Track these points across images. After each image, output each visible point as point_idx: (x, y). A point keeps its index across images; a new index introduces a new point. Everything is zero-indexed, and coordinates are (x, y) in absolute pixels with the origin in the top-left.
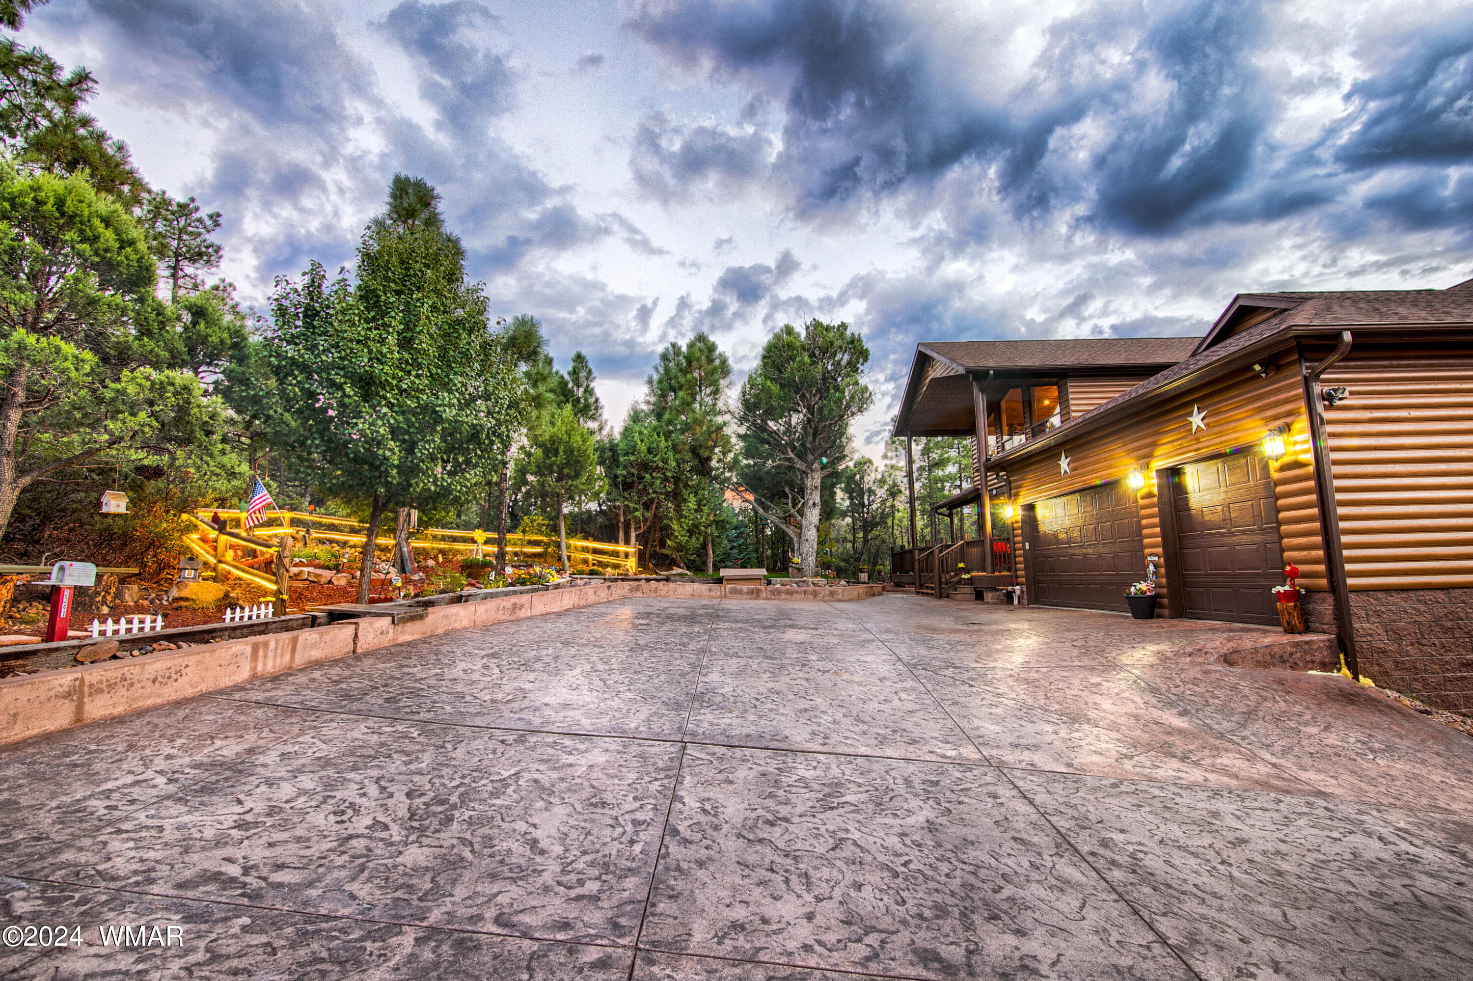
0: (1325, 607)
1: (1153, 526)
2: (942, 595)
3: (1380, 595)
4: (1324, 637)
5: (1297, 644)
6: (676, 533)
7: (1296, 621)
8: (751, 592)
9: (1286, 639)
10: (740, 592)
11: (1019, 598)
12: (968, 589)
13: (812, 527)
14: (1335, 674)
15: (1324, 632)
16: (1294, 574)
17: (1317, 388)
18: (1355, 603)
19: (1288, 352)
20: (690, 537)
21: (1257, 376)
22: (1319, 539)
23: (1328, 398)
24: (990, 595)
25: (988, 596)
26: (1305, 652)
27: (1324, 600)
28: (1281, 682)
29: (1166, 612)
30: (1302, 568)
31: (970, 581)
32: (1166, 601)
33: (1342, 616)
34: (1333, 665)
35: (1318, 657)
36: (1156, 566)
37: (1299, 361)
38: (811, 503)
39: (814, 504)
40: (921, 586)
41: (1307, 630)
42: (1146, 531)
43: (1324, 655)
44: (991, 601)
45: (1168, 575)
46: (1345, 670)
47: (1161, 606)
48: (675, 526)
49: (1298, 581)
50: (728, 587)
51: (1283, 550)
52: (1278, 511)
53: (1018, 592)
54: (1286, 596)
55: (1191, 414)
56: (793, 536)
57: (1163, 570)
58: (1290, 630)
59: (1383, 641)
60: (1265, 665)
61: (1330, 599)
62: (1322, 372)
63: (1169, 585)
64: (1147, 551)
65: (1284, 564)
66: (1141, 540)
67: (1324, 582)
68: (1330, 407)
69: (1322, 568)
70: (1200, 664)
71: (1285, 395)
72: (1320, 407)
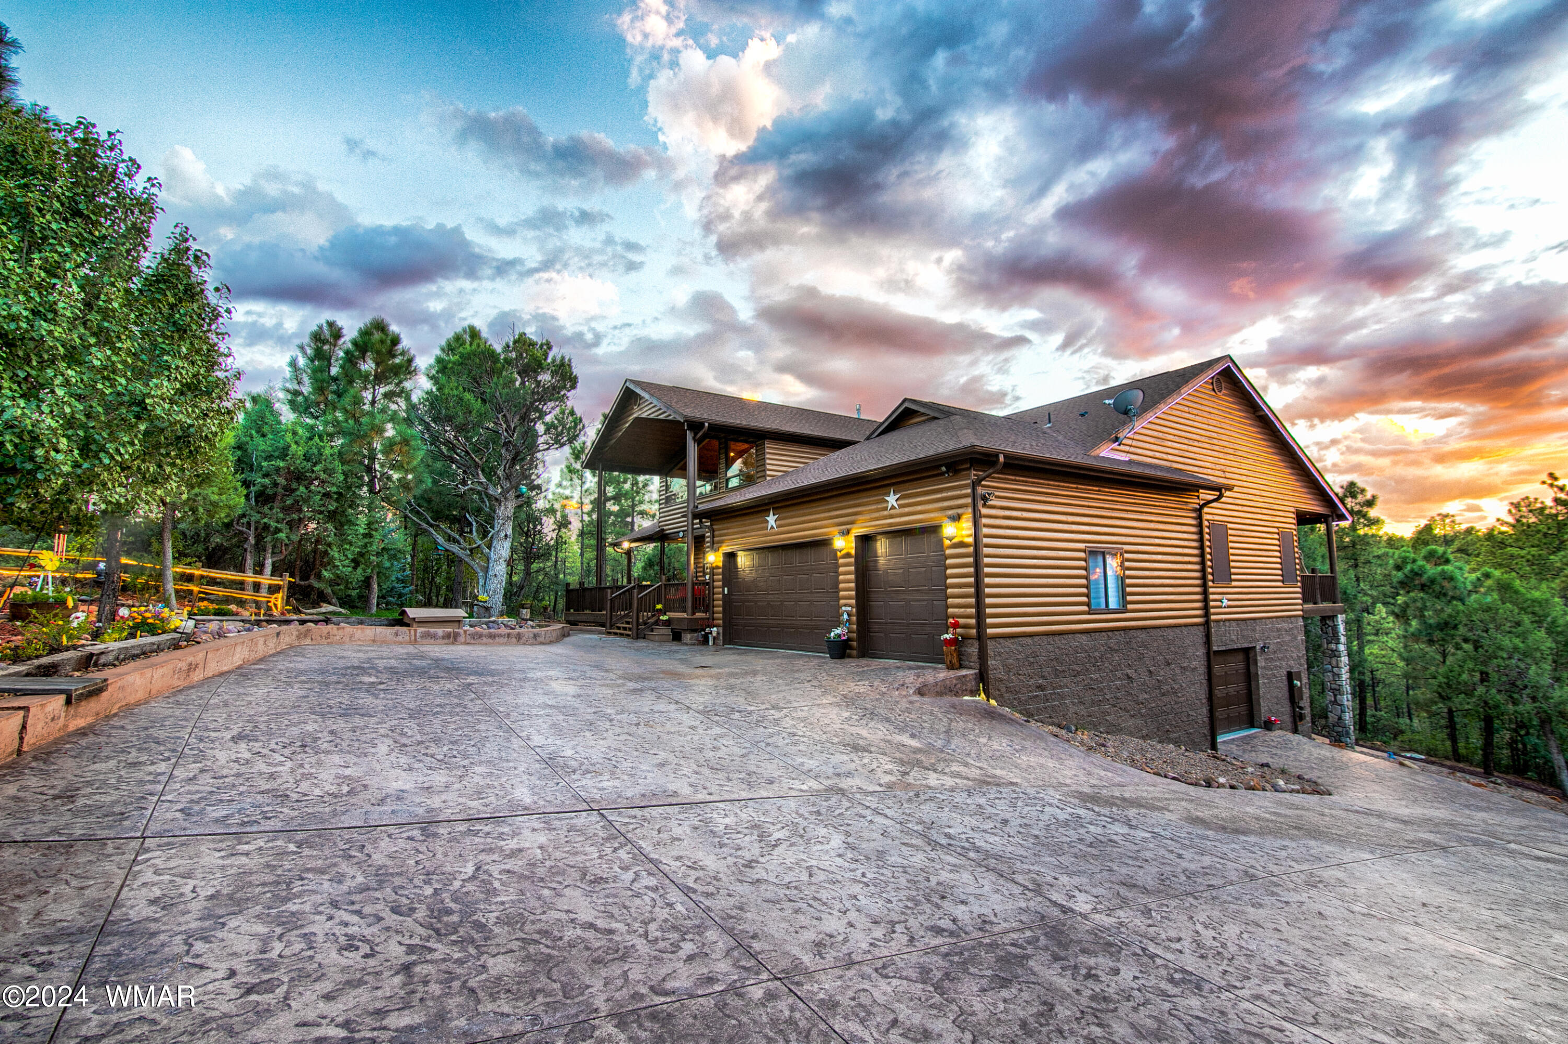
0: (973, 650)
1: (849, 581)
2: (639, 635)
3: (1001, 641)
4: (972, 672)
5: (959, 678)
6: (337, 563)
7: (955, 661)
8: (448, 636)
9: (952, 674)
10: (434, 636)
11: (714, 638)
12: (667, 631)
13: (502, 561)
14: (977, 698)
15: (971, 668)
16: (956, 625)
17: (980, 490)
18: (990, 644)
19: (964, 462)
20: (355, 568)
21: (943, 474)
22: (973, 600)
23: (985, 499)
24: (689, 636)
25: (687, 637)
26: (963, 684)
27: (972, 645)
28: (953, 706)
29: (855, 652)
30: (961, 621)
31: (668, 623)
32: (855, 644)
33: (983, 656)
34: (975, 692)
35: (969, 688)
36: (849, 615)
37: (969, 469)
38: (502, 535)
39: (506, 536)
40: (611, 627)
41: (961, 667)
42: (841, 586)
43: (971, 685)
44: (689, 642)
45: (859, 623)
46: (983, 695)
47: (851, 648)
48: (335, 553)
49: (958, 630)
50: (420, 630)
51: (947, 607)
52: (947, 578)
53: (714, 634)
54: (947, 642)
55: (888, 494)
56: (478, 570)
57: (854, 618)
58: (951, 667)
59: (1002, 675)
60: (940, 694)
61: (976, 644)
62: (984, 479)
63: (859, 631)
64: (842, 602)
65: (948, 617)
66: (838, 592)
67: (974, 632)
68: (985, 505)
69: (973, 621)
70: (905, 696)
71: (958, 492)
72: (980, 503)
